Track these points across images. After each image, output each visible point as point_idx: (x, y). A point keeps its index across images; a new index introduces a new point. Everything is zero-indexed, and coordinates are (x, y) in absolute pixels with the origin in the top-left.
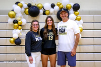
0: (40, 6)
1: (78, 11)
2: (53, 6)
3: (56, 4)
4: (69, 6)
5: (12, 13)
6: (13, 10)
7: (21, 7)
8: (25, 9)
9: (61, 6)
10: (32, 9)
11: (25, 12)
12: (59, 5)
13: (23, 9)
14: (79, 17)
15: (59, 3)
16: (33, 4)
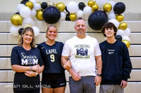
0: (60, 6)
1: (122, 14)
2: (82, 6)
3: (86, 4)
4: (107, 6)
5: (17, 17)
6: (18, 13)
7: (32, 8)
8: (37, 11)
9: (95, 6)
10: (48, 11)
11: (37, 16)
12: (91, 6)
13: (34, 11)
14: (123, 24)
15: (91, 2)
16: (50, 4)
